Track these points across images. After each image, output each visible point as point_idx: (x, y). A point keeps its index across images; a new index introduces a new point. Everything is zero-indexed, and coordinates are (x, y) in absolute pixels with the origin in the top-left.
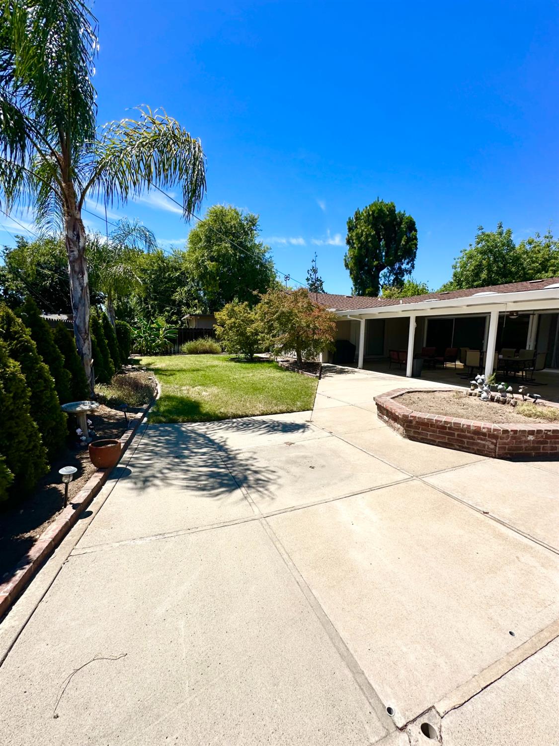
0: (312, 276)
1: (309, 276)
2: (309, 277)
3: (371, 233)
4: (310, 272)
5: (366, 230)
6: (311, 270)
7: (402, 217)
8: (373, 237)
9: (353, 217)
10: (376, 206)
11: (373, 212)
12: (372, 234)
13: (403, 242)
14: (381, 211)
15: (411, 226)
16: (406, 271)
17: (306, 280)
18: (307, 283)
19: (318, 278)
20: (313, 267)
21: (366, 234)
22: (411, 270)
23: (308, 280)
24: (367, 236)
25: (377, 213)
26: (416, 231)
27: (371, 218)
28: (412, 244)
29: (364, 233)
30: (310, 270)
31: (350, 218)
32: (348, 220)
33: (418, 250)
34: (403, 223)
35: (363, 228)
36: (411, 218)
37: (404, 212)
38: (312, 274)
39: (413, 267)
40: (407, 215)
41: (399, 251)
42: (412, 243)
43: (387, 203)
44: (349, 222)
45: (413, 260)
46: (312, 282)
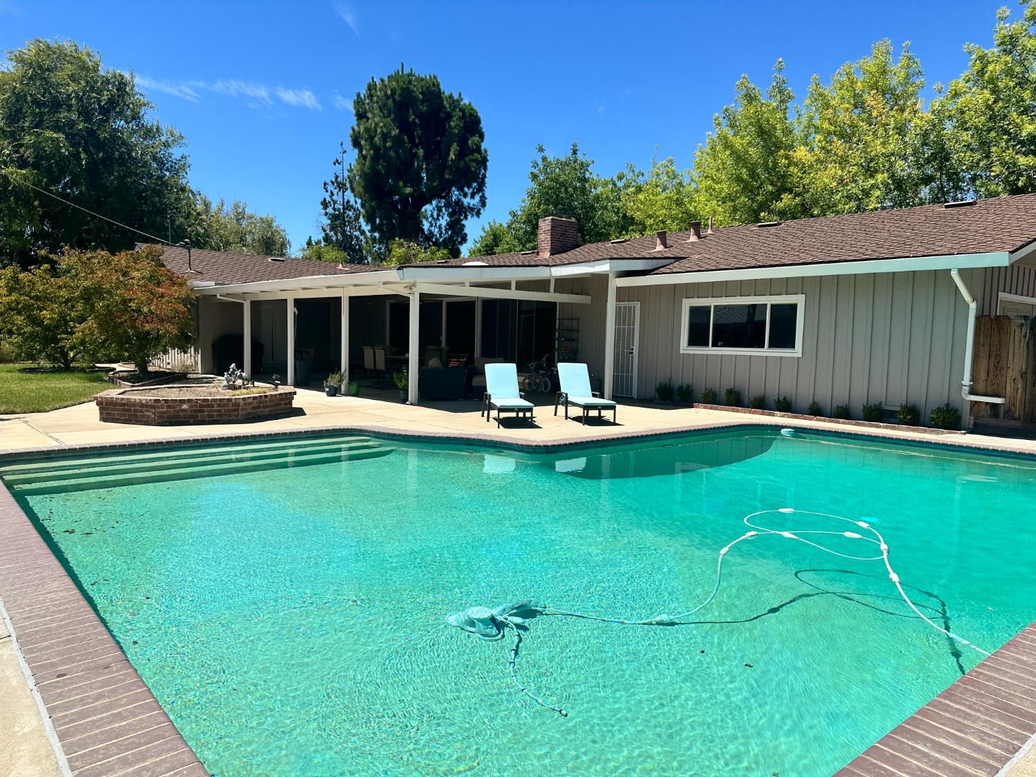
0: (335, 198)
1: (327, 196)
2: (328, 199)
3: (390, 133)
4: (330, 188)
5: (381, 124)
6: (333, 183)
7: (455, 103)
8: (395, 139)
9: (363, 92)
10: (398, 81)
11: (393, 91)
12: (393, 133)
13: (452, 156)
14: (407, 92)
15: (472, 124)
16: (472, 209)
17: (322, 204)
18: (323, 212)
19: (348, 202)
20: (337, 177)
21: (382, 131)
22: (480, 210)
23: (325, 204)
24: (385, 137)
25: (400, 95)
26: (482, 136)
27: (390, 102)
28: (470, 160)
29: (379, 130)
30: (328, 181)
31: (358, 95)
32: (356, 98)
33: (488, 171)
34: (454, 119)
35: (376, 120)
36: (472, 109)
37: (460, 95)
38: (335, 192)
39: (483, 204)
40: (466, 101)
41: (447, 171)
42: (471, 157)
43: (422, 76)
44: (358, 102)
45: (481, 188)
46: (334, 209)
